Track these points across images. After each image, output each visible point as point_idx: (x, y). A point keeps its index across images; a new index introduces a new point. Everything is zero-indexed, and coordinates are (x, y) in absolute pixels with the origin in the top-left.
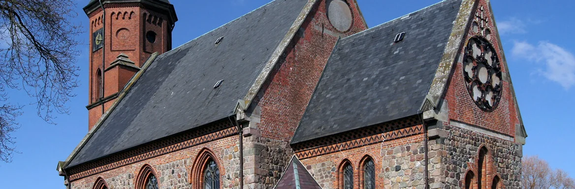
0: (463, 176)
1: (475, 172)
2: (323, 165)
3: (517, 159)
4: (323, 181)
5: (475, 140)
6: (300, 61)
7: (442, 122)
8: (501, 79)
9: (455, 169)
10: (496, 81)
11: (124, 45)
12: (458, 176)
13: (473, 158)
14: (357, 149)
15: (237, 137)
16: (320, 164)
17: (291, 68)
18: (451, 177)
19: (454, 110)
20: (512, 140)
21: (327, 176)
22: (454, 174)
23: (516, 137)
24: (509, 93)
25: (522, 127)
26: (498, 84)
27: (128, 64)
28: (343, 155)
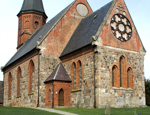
0: (111, 68)
1: (118, 65)
2: (68, 64)
3: (141, 60)
4: (68, 71)
5: (117, 53)
6: (64, 27)
7: (99, 46)
8: (131, 30)
9: (106, 64)
10: (129, 30)
11: (27, 27)
12: (108, 67)
13: (116, 60)
14: (76, 58)
15: (38, 55)
16: (67, 64)
17: (60, 30)
18: (105, 67)
19: (106, 41)
20: (138, 53)
21: (69, 69)
22: (106, 66)
23: (141, 52)
24: (136, 35)
25: (144, 48)
26: (130, 31)
27: (27, 33)
28: (73, 60)
